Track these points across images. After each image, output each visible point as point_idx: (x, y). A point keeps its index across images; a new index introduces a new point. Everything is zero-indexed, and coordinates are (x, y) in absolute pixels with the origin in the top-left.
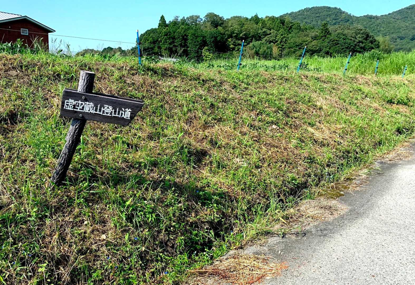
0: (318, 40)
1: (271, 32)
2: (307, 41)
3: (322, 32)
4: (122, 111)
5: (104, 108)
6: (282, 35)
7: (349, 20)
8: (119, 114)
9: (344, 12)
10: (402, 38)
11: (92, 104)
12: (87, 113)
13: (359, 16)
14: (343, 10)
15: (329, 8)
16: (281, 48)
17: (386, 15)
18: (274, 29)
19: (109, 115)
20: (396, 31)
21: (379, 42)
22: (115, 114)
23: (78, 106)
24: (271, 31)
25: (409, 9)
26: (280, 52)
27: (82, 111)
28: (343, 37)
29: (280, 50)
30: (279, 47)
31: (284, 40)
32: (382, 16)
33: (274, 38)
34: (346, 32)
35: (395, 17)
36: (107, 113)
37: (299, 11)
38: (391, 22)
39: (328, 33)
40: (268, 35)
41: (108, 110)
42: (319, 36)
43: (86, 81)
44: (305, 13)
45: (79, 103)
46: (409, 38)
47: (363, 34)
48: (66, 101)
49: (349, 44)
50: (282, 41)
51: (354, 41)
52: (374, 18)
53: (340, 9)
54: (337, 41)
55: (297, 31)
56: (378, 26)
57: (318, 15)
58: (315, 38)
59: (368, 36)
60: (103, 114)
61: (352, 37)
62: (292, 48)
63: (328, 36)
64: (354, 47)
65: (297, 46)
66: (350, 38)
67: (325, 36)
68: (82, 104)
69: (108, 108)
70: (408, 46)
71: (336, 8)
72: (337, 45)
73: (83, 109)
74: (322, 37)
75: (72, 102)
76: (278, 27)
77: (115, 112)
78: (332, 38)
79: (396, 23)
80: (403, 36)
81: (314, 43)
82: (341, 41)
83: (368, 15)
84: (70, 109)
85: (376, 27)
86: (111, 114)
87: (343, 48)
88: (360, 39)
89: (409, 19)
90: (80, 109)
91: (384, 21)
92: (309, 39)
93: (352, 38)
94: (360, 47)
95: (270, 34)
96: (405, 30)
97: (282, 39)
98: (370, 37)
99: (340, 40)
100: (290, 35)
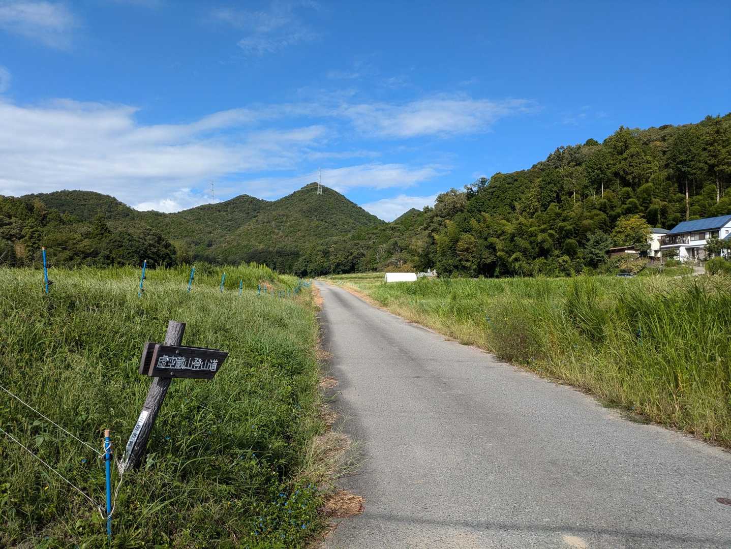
0: (91, 238)
1: (11, 221)
2: (75, 239)
3: (97, 229)
4: (210, 362)
5: (194, 362)
6: (32, 227)
7: (128, 215)
8: (206, 367)
9: (121, 203)
10: (197, 244)
11: (183, 359)
12: (178, 369)
13: (141, 211)
14: (119, 199)
15: (99, 195)
16: (32, 246)
17: (175, 214)
18: (15, 217)
19: (198, 369)
20: (189, 235)
21: (175, 247)
22: (203, 367)
23: (171, 363)
24: (11, 218)
25: (201, 209)
26: (31, 253)
27: (173, 368)
28: (128, 237)
29: (29, 251)
30: (28, 246)
31: (36, 235)
32: (170, 214)
33: (18, 231)
34: (131, 231)
35: (186, 217)
36: (196, 367)
37: (53, 194)
38: (182, 222)
39: (106, 230)
40: (6, 224)
41: (198, 363)
42: (93, 233)
43: (180, 332)
44: (63, 198)
45: (172, 359)
46: (205, 243)
47: (153, 235)
48: (160, 358)
49: (138, 248)
50: (32, 236)
51: (144, 244)
52: (161, 216)
53: (114, 199)
54: (119, 242)
55: (56, 223)
56: (167, 226)
57: (83, 202)
58: (87, 235)
59: (160, 239)
60: (193, 369)
61: (139, 238)
62: (51, 247)
63: (106, 234)
64: (144, 251)
65: (59, 244)
66: (137, 239)
67: (102, 234)
68: (175, 360)
69: (198, 361)
70: (205, 253)
71: (108, 197)
72: (120, 247)
73: (174, 366)
74: (97, 235)
75: (166, 358)
76: (22, 214)
77: (204, 365)
78: (112, 237)
79: (188, 224)
80: (198, 241)
81: (86, 242)
82: (126, 243)
83: (153, 211)
84: (163, 367)
85: (164, 227)
86: (200, 368)
87: (130, 253)
88: (151, 242)
89: (202, 221)
90: (172, 366)
91: (173, 220)
92: (77, 236)
93: (140, 240)
94: (152, 252)
95: (10, 224)
96: (199, 233)
97: (33, 233)
98: (163, 241)
99: (124, 241)
100: (45, 229)
